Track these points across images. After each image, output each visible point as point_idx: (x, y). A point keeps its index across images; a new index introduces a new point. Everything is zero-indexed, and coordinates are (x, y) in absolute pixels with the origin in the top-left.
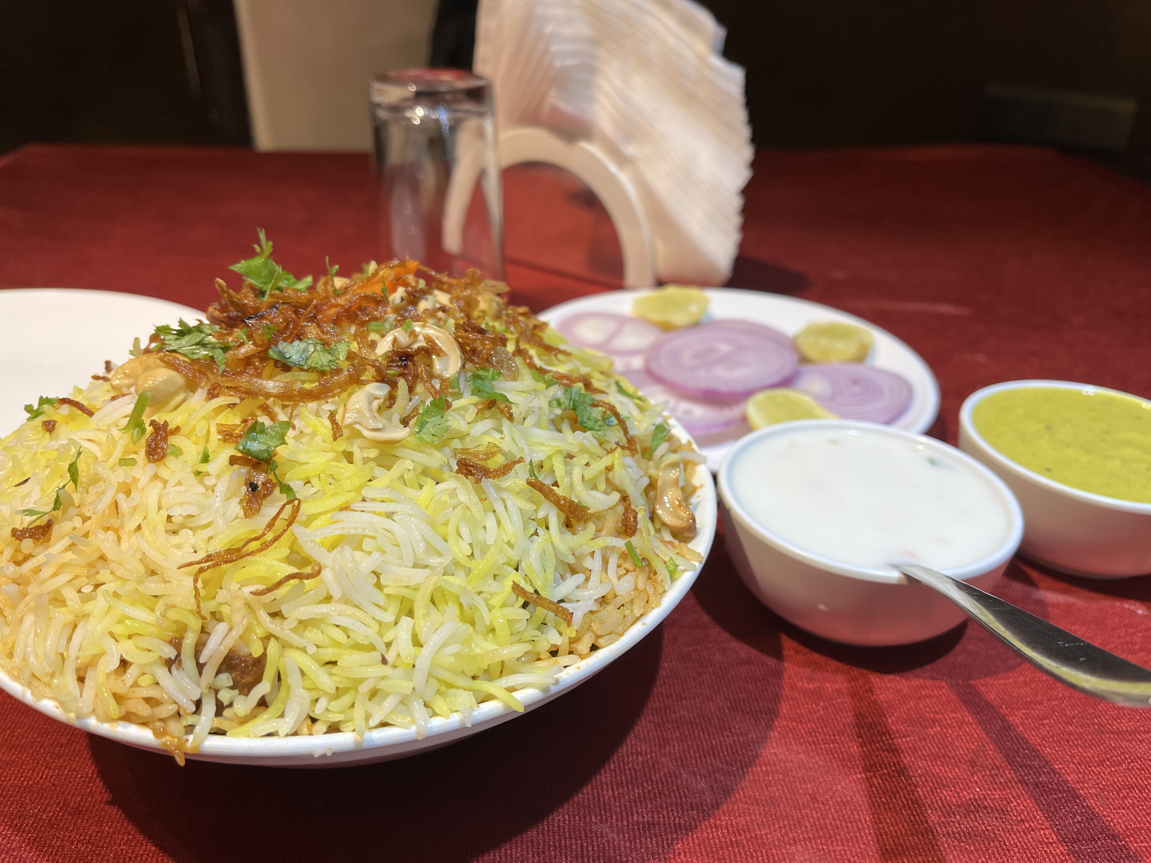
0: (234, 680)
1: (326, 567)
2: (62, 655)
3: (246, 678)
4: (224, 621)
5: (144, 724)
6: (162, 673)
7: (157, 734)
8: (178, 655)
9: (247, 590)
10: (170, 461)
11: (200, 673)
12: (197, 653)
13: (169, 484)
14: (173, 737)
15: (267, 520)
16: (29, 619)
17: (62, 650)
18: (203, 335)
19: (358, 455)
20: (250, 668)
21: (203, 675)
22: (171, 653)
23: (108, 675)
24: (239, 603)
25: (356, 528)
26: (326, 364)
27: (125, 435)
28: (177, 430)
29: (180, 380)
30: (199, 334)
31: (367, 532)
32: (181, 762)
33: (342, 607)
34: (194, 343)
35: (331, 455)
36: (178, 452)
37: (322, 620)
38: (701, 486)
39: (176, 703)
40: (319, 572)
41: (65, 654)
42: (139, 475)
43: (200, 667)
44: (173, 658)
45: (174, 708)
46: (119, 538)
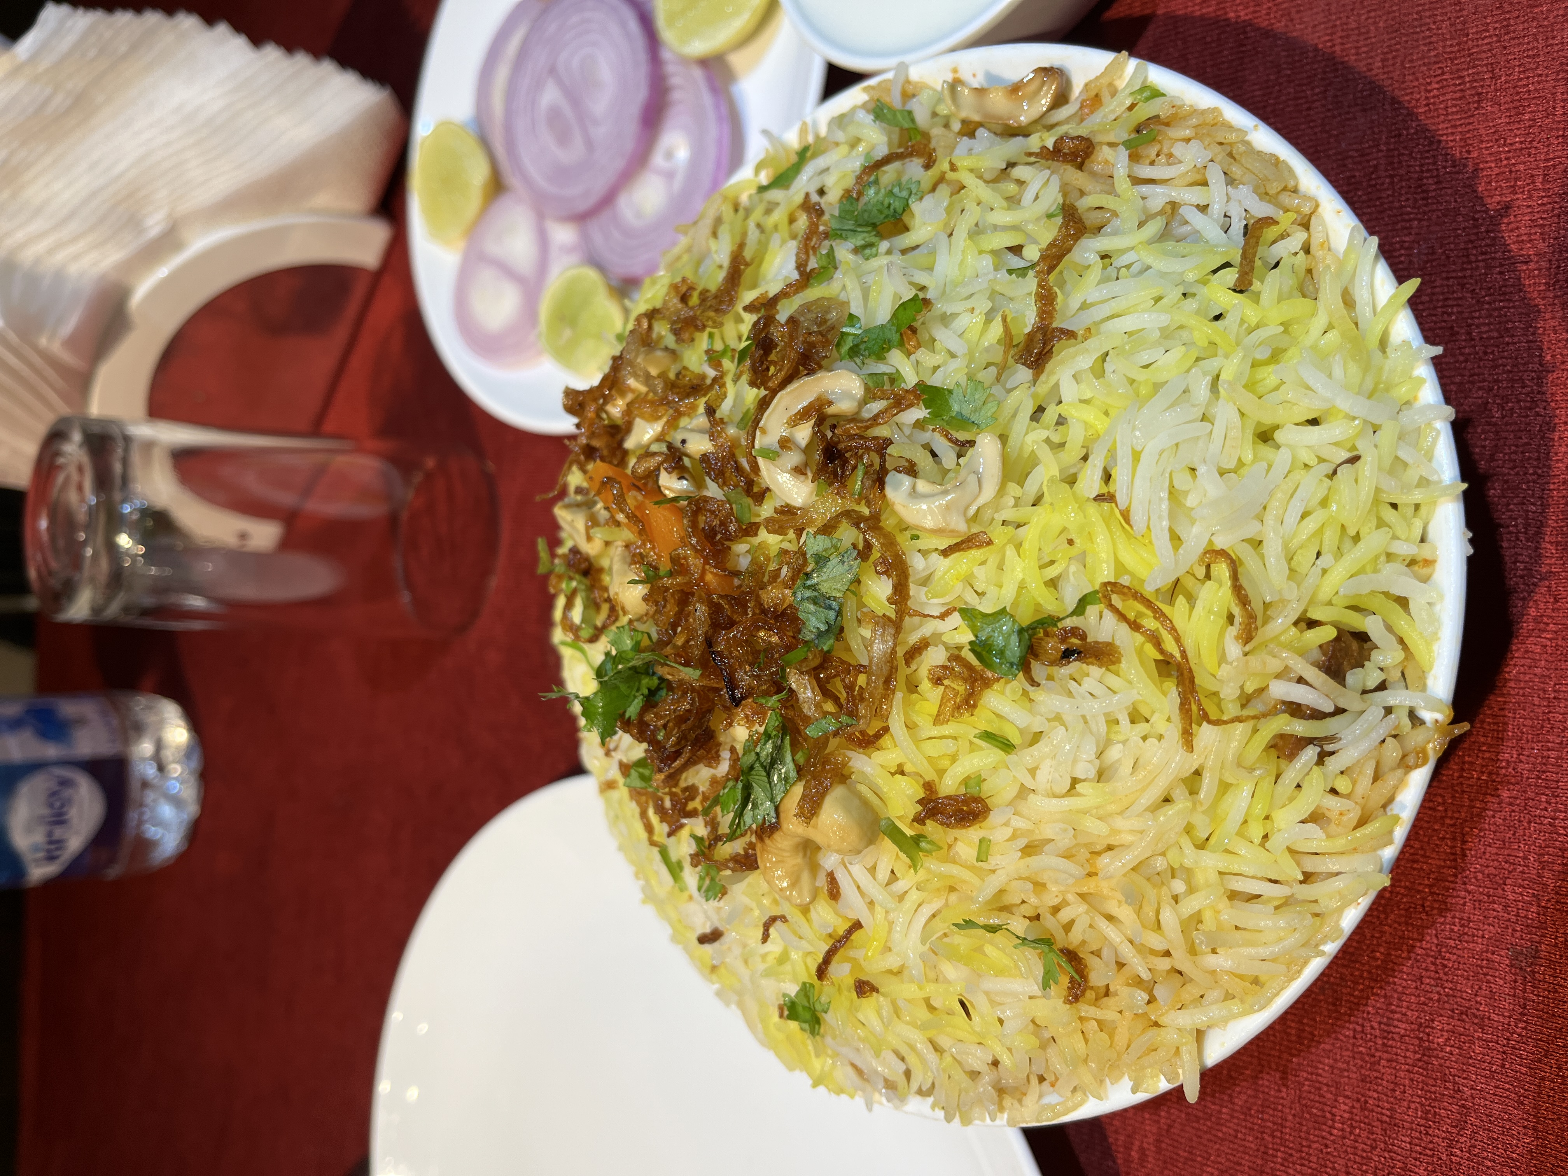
0: (1353, 666)
1: (1210, 542)
2: (1276, 908)
4: (1268, 686)
6: (1333, 764)
7: (1422, 761)
8: (1315, 741)
9: (1234, 652)
10: (986, 790)
11: (1344, 711)
12: (1318, 715)
13: (1030, 785)
14: (1429, 741)
15: (1125, 631)
16: (1211, 961)
17: (1270, 908)
18: (757, 765)
19: (1009, 514)
20: (1343, 644)
21: (1347, 707)
22: (1310, 753)
23: (1329, 836)
24: (1255, 663)
25: (1160, 500)
26: (846, 567)
27: (927, 865)
28: (929, 786)
29: (839, 791)
30: (753, 772)
31: (1167, 484)
32: (1466, 727)
33: (1270, 519)
34: (765, 779)
35: (1010, 550)
36: (976, 778)
37: (1286, 546)
38: (955, 71)
39: (1382, 743)
40: (1222, 551)
41: (1276, 903)
42: (1008, 832)
43: (1339, 711)
44: (1318, 749)
45: (1390, 742)
46: (1110, 848)
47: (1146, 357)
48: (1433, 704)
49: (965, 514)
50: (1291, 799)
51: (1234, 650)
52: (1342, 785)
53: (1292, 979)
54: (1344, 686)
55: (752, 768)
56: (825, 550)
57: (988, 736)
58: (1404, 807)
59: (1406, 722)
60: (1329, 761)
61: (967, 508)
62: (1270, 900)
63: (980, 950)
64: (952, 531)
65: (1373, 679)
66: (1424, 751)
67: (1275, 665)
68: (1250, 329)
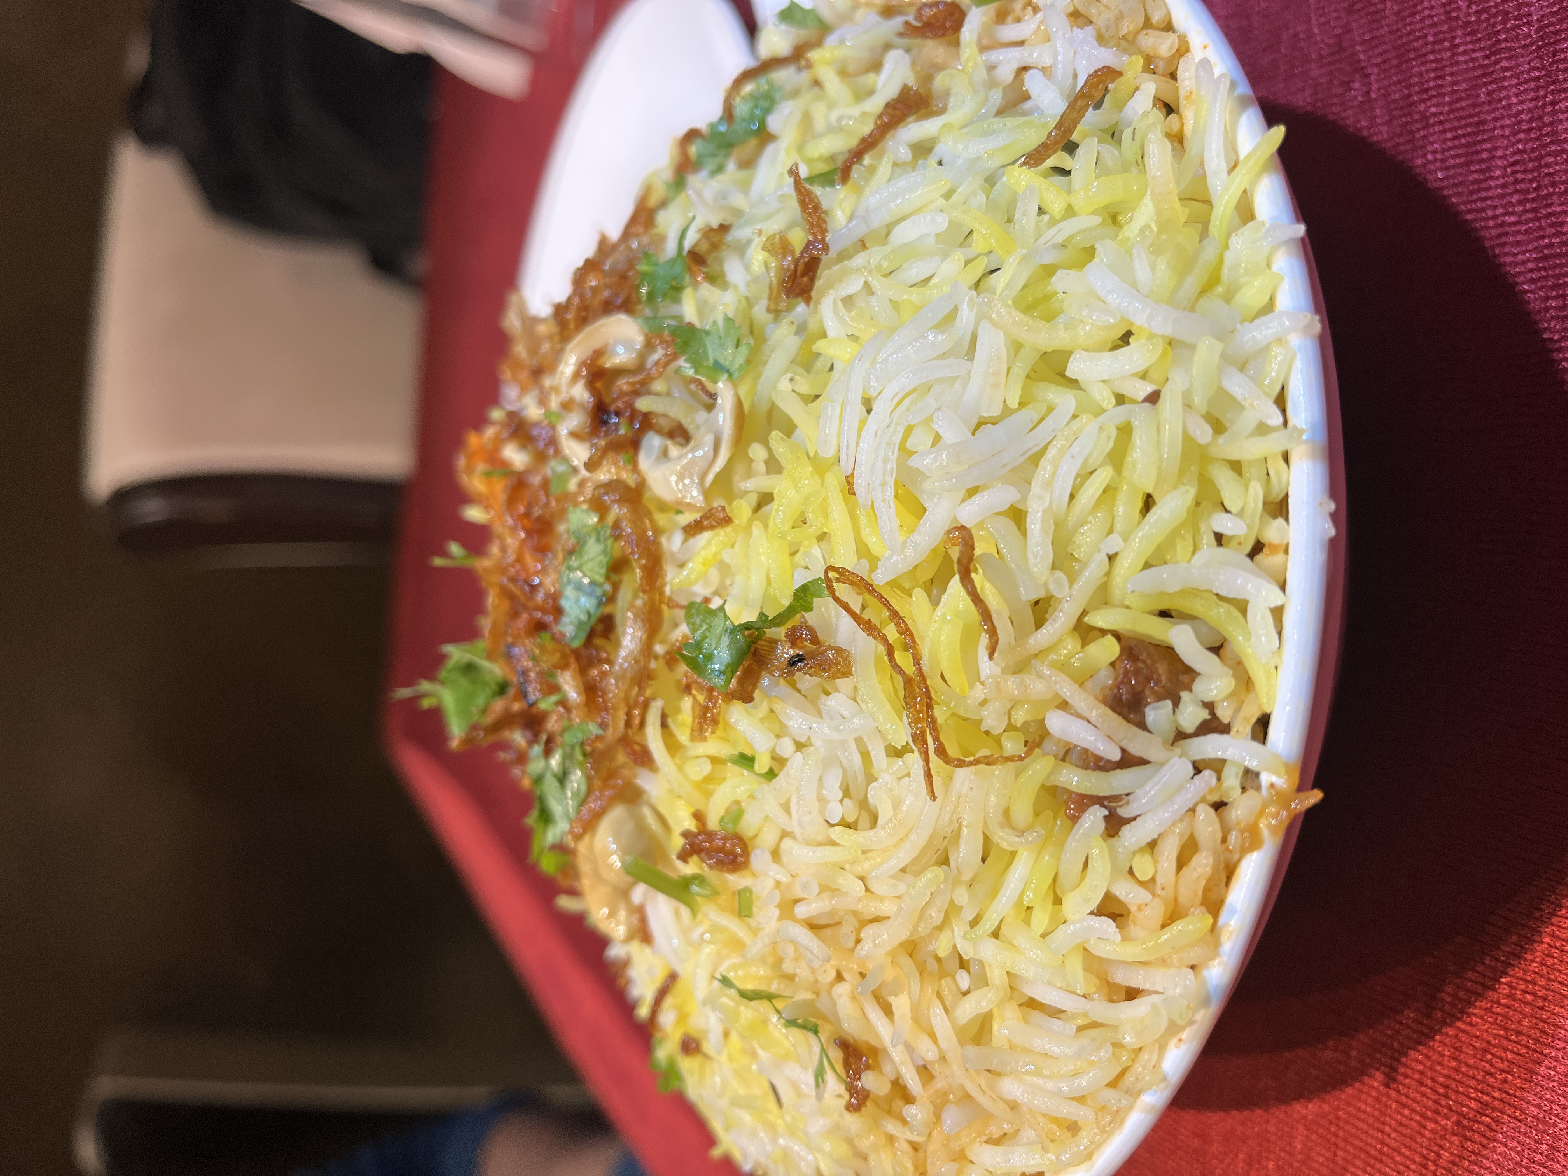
0: (1160, 698)
1: (955, 518)
2: (1080, 1029)
3: (1159, 675)
4: (1044, 719)
5: (1229, 872)
6: (1132, 836)
7: (1252, 844)
8: (1100, 801)
9: (986, 667)
10: (748, 827)
11: (1142, 762)
12: (1100, 765)
13: (788, 827)
14: (1261, 813)
15: (860, 634)
16: (1011, 1088)
17: (1071, 1028)
18: (549, 775)
19: (760, 482)
20: (1140, 665)
21: (1146, 756)
22: (1095, 817)
23: (1125, 939)
24: (1011, 684)
25: (886, 460)
26: (602, 547)
27: (704, 910)
28: (698, 816)
29: (617, 813)
30: (546, 782)
31: (897, 439)
32: (1315, 797)
33: (1034, 488)
35: (757, 529)
36: (736, 812)
37: (1059, 525)
39: (1193, 810)
40: (962, 528)
41: (1080, 1022)
42: (770, 883)
43: (1128, 761)
44: (1106, 812)
45: (1205, 813)
46: (876, 920)
47: (915, 271)
48: (1278, 763)
49: (702, 483)
50: (1083, 878)
51: (985, 665)
52: (1142, 866)
53: (1106, 1133)
54: (1145, 726)
55: (543, 776)
57: (743, 760)
58: (1233, 912)
59: (1232, 781)
60: (1126, 831)
61: (705, 475)
62: (1074, 1016)
65: (1192, 715)
66: (1253, 830)
67: (1040, 690)
68: (1053, 222)
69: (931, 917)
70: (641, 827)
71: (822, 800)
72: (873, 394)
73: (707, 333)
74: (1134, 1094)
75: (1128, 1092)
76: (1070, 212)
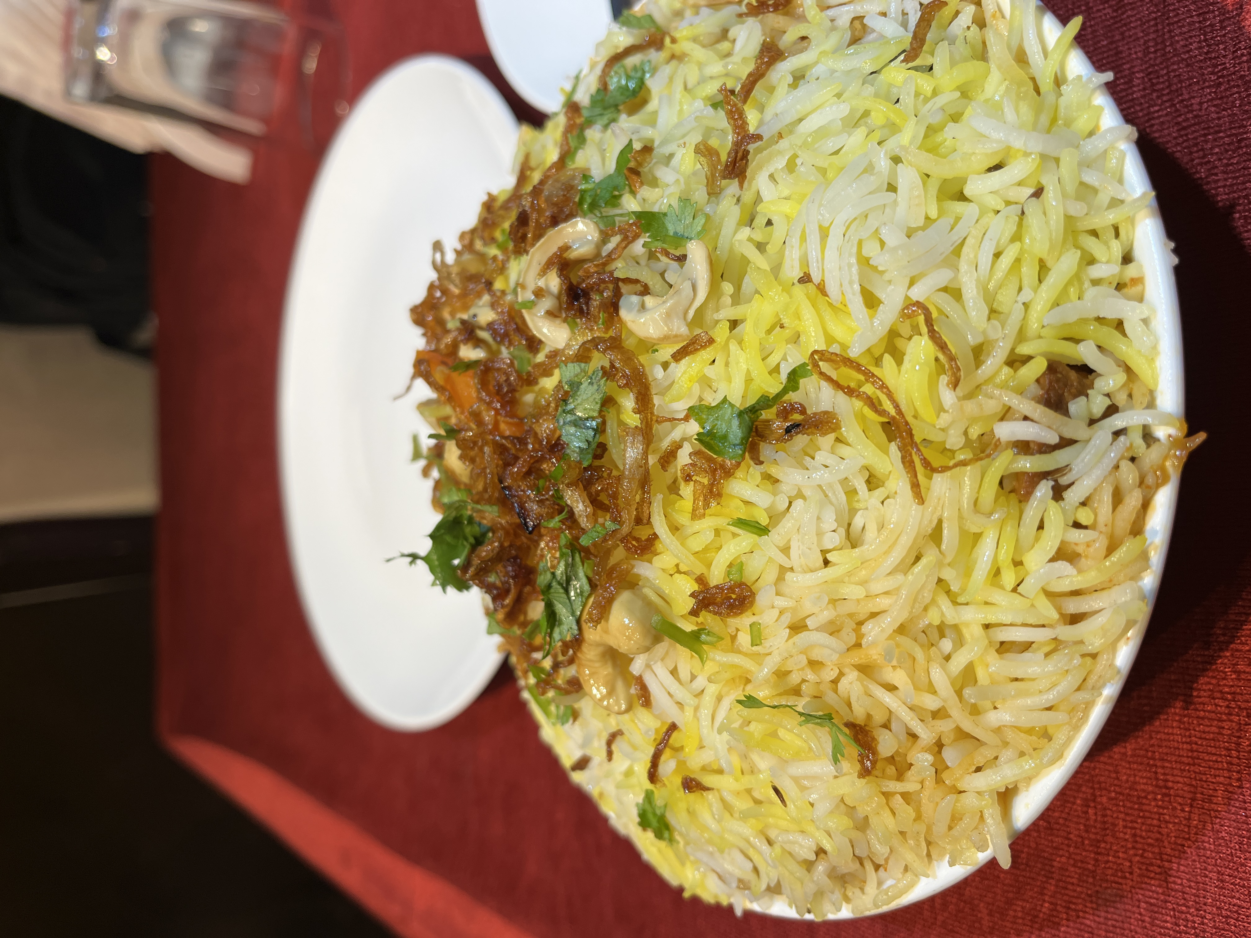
0: (1076, 396)
1: (907, 297)
2: (1047, 655)
4: (992, 429)
5: (1146, 505)
6: (1073, 496)
7: (1164, 480)
8: (1047, 475)
9: (950, 400)
10: (749, 576)
11: (1073, 441)
12: (1045, 449)
13: (787, 564)
14: (1166, 458)
15: (841, 397)
16: (993, 718)
17: (1040, 655)
18: (554, 584)
19: (728, 312)
20: (1059, 375)
21: (1075, 437)
22: (1044, 489)
23: (1080, 571)
24: (970, 407)
25: (850, 266)
26: (595, 387)
27: (711, 655)
28: (701, 580)
29: (625, 596)
30: (552, 590)
31: (854, 250)
32: (1201, 437)
33: (964, 266)
34: (564, 596)
35: (733, 347)
36: (737, 565)
37: (985, 288)
39: (1117, 467)
40: (918, 304)
41: (1047, 649)
42: (776, 612)
43: (1065, 443)
44: (1051, 483)
45: (1125, 465)
46: (874, 615)
47: (831, 145)
48: (1166, 419)
49: (685, 318)
50: (1037, 539)
51: (948, 397)
52: (1084, 516)
53: (1077, 728)
54: (1069, 417)
55: (549, 586)
56: (577, 375)
57: (741, 523)
58: (1155, 532)
59: (1139, 441)
60: (1068, 495)
61: (686, 313)
62: (1040, 646)
63: (774, 735)
64: (676, 336)
65: (1098, 404)
66: (1163, 469)
67: (991, 406)
68: (927, 100)
69: (923, 597)
70: (648, 604)
71: (820, 534)
72: (826, 224)
73: (665, 215)
74: (1097, 689)
75: (1093, 688)
76: (935, 93)
